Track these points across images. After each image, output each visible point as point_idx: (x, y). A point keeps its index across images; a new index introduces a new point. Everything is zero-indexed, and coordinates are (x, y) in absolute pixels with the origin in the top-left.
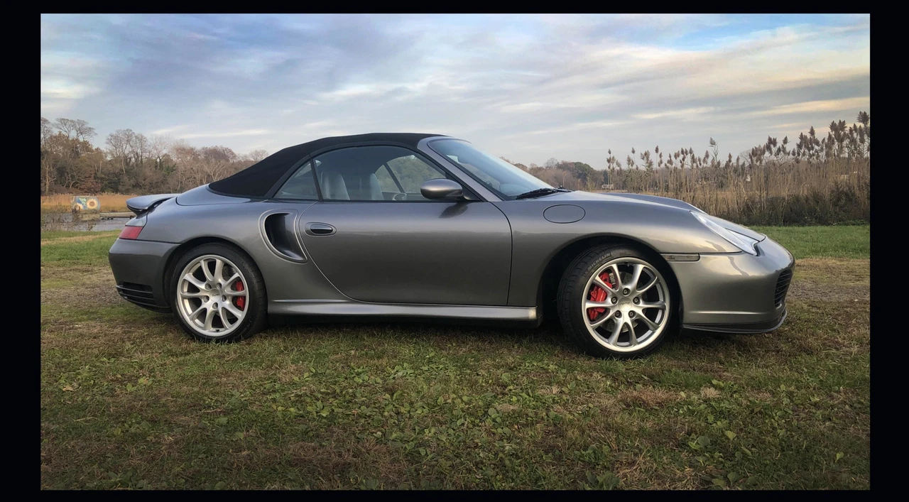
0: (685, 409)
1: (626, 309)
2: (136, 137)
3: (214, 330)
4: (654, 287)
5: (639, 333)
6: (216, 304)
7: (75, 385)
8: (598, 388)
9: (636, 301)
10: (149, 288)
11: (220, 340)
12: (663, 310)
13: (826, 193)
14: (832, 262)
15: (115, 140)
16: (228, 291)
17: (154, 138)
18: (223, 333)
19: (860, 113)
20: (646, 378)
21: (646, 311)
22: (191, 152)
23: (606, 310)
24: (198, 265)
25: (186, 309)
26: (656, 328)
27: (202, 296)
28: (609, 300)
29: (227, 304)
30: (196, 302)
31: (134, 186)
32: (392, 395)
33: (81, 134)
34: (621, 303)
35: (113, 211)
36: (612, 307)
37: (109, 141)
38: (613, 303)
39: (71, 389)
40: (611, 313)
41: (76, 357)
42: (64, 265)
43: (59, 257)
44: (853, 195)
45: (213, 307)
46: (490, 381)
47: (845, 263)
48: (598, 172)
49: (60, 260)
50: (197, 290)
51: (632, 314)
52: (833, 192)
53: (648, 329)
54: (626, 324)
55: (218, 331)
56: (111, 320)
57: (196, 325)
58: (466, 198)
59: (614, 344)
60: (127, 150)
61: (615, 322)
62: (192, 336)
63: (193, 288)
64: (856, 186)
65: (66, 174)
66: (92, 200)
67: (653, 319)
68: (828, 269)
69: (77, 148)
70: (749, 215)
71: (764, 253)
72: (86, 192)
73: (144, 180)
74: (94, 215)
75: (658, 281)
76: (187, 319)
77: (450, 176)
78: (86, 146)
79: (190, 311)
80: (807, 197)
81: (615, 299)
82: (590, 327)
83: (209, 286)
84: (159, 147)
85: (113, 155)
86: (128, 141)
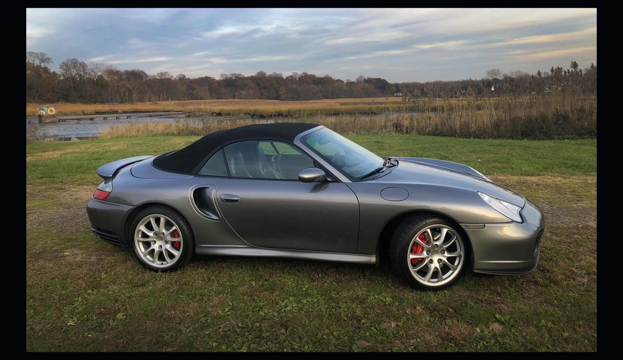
0: (481, 345)
1: (436, 258)
2: (80, 64)
3: (160, 262)
4: (454, 243)
5: (444, 273)
6: (161, 246)
7: (75, 319)
8: (422, 322)
9: (443, 252)
10: (115, 234)
11: (164, 270)
12: (460, 257)
13: (550, 115)
14: (559, 180)
15: (65, 66)
16: (169, 238)
17: (92, 64)
18: (165, 265)
19: (572, 62)
20: (451, 310)
21: (448, 259)
22: (117, 73)
23: (423, 260)
24: (148, 220)
25: (141, 249)
26: (455, 269)
27: (151, 241)
28: (425, 253)
29: (168, 246)
30: (147, 245)
31: (79, 97)
32: (286, 329)
33: (43, 62)
34: (433, 254)
35: (66, 115)
36: (427, 257)
37: (61, 67)
38: (427, 254)
39: (72, 323)
40: (427, 261)
41: (71, 289)
42: (44, 183)
43: (40, 176)
44: (568, 117)
45: (159, 248)
46: (349, 315)
47: (567, 181)
48: (392, 84)
49: (41, 178)
50: (147, 236)
51: (440, 261)
52: (554, 114)
53: (449, 269)
54: (436, 268)
55: (162, 264)
56: (87, 248)
57: (148, 259)
58: (329, 179)
59: (429, 281)
60: (74, 72)
61: (429, 267)
62: (144, 267)
63: (144, 235)
64: (570, 112)
65: (33, 90)
66: (51, 108)
67: (453, 264)
68: (558, 189)
69: (40, 71)
70: (498, 130)
71: (526, 222)
72: (47, 102)
73: (86, 93)
74: (53, 119)
75: (457, 239)
76: (142, 255)
77: (317, 165)
78: (46, 70)
79: (143, 250)
80: (537, 118)
81: (429, 251)
82: (413, 271)
83: (156, 234)
84: (96, 71)
85: (64, 76)
86: (75, 67)
